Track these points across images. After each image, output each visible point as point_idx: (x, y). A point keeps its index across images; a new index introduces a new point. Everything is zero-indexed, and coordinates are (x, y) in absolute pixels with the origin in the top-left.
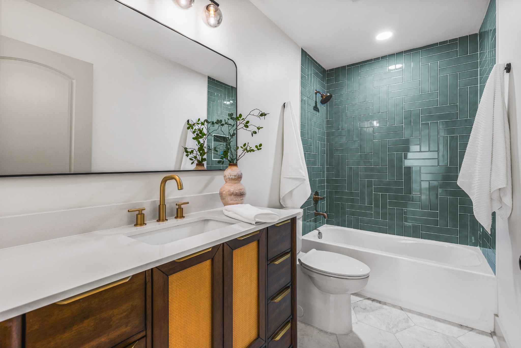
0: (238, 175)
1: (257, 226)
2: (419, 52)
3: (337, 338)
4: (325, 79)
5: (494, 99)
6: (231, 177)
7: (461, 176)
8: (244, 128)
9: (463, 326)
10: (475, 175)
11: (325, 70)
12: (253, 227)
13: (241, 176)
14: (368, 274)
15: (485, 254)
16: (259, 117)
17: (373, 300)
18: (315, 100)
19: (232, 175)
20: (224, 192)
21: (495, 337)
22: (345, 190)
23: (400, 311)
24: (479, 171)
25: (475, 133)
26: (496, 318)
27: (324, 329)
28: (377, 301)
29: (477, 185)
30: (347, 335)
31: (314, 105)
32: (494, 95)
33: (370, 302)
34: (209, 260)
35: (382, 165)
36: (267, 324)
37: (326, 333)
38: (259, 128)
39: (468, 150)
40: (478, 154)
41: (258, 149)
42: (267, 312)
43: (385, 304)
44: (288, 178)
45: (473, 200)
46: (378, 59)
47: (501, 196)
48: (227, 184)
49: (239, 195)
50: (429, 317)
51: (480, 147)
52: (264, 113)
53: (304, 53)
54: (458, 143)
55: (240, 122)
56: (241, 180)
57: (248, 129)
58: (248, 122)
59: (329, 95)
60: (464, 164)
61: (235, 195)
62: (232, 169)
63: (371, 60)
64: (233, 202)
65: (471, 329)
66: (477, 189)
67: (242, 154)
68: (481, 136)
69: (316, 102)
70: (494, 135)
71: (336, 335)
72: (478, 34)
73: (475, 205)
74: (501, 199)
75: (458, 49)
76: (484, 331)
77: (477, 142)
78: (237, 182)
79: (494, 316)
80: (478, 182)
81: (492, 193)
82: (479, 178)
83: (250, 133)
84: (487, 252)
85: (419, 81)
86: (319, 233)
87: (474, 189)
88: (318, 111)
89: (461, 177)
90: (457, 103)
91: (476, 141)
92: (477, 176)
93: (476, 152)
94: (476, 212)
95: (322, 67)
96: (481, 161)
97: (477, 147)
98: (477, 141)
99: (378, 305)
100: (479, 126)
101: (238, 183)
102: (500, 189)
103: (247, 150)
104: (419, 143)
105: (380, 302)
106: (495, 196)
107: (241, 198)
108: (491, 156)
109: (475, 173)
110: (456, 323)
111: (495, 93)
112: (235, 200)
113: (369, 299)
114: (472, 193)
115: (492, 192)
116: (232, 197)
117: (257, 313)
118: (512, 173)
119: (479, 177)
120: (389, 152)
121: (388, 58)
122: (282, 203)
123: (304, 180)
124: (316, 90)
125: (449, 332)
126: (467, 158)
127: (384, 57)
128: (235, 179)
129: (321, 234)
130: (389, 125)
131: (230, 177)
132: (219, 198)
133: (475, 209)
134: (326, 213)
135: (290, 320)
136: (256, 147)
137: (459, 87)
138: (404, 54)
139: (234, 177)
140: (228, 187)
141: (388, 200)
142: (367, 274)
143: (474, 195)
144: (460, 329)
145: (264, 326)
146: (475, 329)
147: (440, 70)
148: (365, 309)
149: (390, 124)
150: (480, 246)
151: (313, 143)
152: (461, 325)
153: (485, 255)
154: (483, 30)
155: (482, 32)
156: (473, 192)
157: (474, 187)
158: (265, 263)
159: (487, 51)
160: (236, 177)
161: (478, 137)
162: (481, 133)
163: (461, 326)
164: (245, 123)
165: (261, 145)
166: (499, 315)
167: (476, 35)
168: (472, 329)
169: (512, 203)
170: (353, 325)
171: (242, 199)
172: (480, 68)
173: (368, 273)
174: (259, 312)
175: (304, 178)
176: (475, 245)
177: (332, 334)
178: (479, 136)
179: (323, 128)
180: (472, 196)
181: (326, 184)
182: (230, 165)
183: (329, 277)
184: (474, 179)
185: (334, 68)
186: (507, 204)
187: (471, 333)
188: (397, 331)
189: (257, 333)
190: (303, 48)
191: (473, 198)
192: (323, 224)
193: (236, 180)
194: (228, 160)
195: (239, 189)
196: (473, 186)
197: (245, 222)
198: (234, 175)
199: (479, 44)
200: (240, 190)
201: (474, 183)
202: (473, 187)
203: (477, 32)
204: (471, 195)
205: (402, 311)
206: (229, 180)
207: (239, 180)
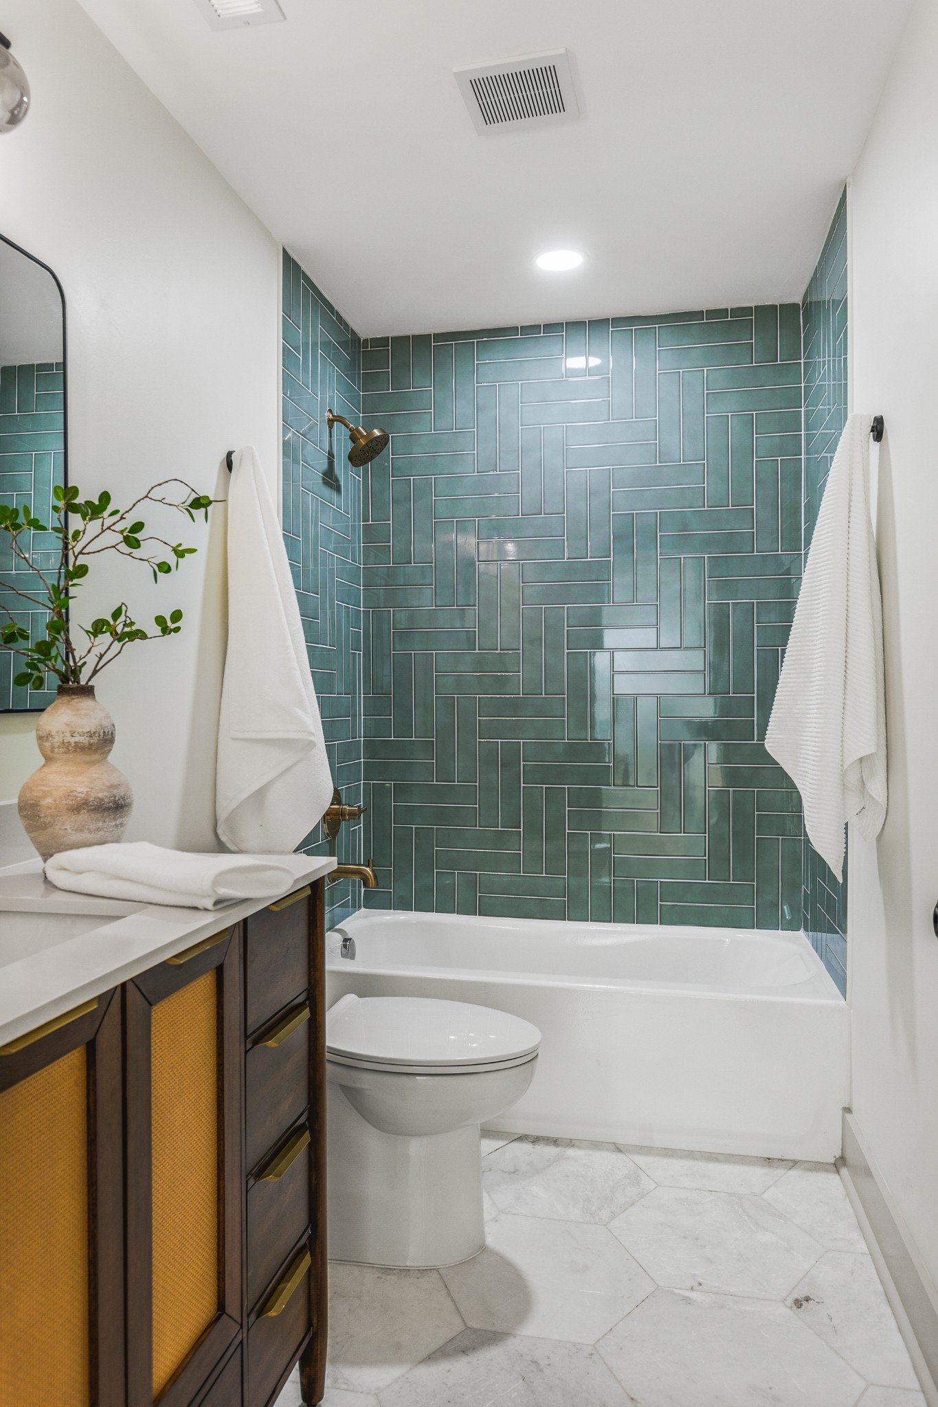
0: (104, 732)
1: (220, 915)
2: (653, 330)
3: (442, 1278)
4: (359, 370)
5: (850, 511)
6: (73, 740)
7: (775, 726)
8: (124, 547)
9: (774, 1159)
10: (808, 721)
11: (359, 339)
12: (208, 919)
13: (112, 733)
14: (535, 1049)
15: (819, 946)
16: (187, 509)
17: (536, 1140)
18: (327, 448)
19: (80, 730)
20: (49, 800)
21: (844, 1171)
22: (431, 779)
23: (612, 1157)
24: (817, 709)
25: (807, 601)
26: (847, 1115)
27: (397, 1264)
28: (548, 1140)
29: (815, 749)
30: (471, 1261)
31: (325, 466)
32: (850, 500)
33: (526, 1147)
34: (79, 1049)
35: (548, 692)
36: (244, 1264)
37: (405, 1272)
38: (180, 553)
39: (791, 649)
40: (815, 661)
41: (166, 631)
42: (244, 1223)
43: (571, 1143)
44: (247, 740)
45: (805, 791)
46: (534, 328)
47: (864, 777)
48: (54, 767)
49: (108, 809)
50: (690, 1155)
51: (820, 641)
52: (208, 497)
53: (292, 269)
54: (755, 625)
55: (103, 525)
56: (110, 750)
57: (136, 553)
58: (138, 527)
59: (378, 437)
60: (781, 689)
61: (94, 809)
62: (78, 710)
63: (513, 330)
64: (86, 836)
65: (792, 1164)
66: (814, 761)
67: (109, 648)
68: (823, 611)
69: (331, 455)
70: (850, 609)
71: (438, 1270)
72: (801, 304)
73: (809, 807)
74: (864, 784)
75: (753, 341)
76: (820, 1163)
77: (812, 627)
78: (96, 757)
79: (841, 1111)
80: (816, 740)
81: (846, 770)
82: (818, 728)
83: (147, 570)
84: (824, 944)
85: (653, 423)
86: (346, 940)
87: (807, 761)
88: (338, 490)
89: (775, 728)
90: (751, 503)
91: (810, 625)
92: (814, 725)
93: (810, 657)
94: (811, 826)
95: (347, 326)
96: (823, 683)
97: (813, 641)
98: (813, 625)
99: (551, 1150)
100: (818, 583)
101: (99, 761)
102: (861, 758)
103: (117, 634)
104: (654, 622)
105: (555, 1142)
106: (853, 778)
107: (115, 819)
108: (844, 668)
109: (809, 716)
110: (757, 1157)
111: (850, 495)
112: (92, 827)
113: (522, 1138)
114: (801, 773)
115: (845, 767)
116: (84, 816)
117: (215, 1229)
118: (886, 714)
119: (818, 726)
120: (570, 647)
121: (564, 333)
122: (224, 838)
123: (312, 745)
124: (330, 411)
125: (742, 1185)
126: (789, 674)
127: (551, 327)
128: (90, 749)
129: (353, 945)
130: (570, 556)
131: (68, 738)
132: (19, 825)
133: (808, 816)
134: (368, 866)
135: (305, 1243)
136: (160, 620)
137: (756, 458)
138: (611, 329)
139: (84, 740)
140: (64, 778)
141: (567, 809)
142: (532, 1048)
143: (806, 779)
144: (766, 1170)
145: (237, 1271)
146: (799, 1161)
147: (709, 395)
148: (514, 1172)
149: (575, 556)
150: (806, 930)
151: (323, 608)
152: (769, 1159)
153: (819, 950)
154: (814, 299)
155: (811, 303)
156: (802, 769)
157: (805, 756)
158: (240, 1046)
159: (824, 359)
160: (95, 740)
161: (813, 614)
162: (823, 604)
163: (769, 1161)
164: (127, 530)
165: (177, 616)
166: (854, 1109)
167: (794, 307)
168: (794, 1163)
169: (888, 796)
170: (487, 1229)
171: (121, 824)
172: (806, 407)
173: (535, 1047)
174: (221, 1224)
175: (312, 738)
176: (792, 926)
177: (423, 1271)
178: (817, 611)
179: (353, 554)
180: (802, 779)
181: (362, 760)
182: (62, 691)
183: (411, 1077)
184: (806, 734)
185: (390, 335)
186: (876, 798)
187: (792, 1173)
188: (613, 1215)
189: (215, 1299)
190: (287, 250)
191: (802, 786)
192: (356, 907)
193: (96, 751)
194: (56, 671)
195: (107, 784)
196: (804, 754)
197: (167, 906)
198: (85, 731)
199: (802, 336)
200: (111, 790)
201: (804, 743)
202: (802, 756)
203: (798, 299)
204: (799, 779)
205: (620, 1156)
206: (65, 753)
207: (102, 754)
